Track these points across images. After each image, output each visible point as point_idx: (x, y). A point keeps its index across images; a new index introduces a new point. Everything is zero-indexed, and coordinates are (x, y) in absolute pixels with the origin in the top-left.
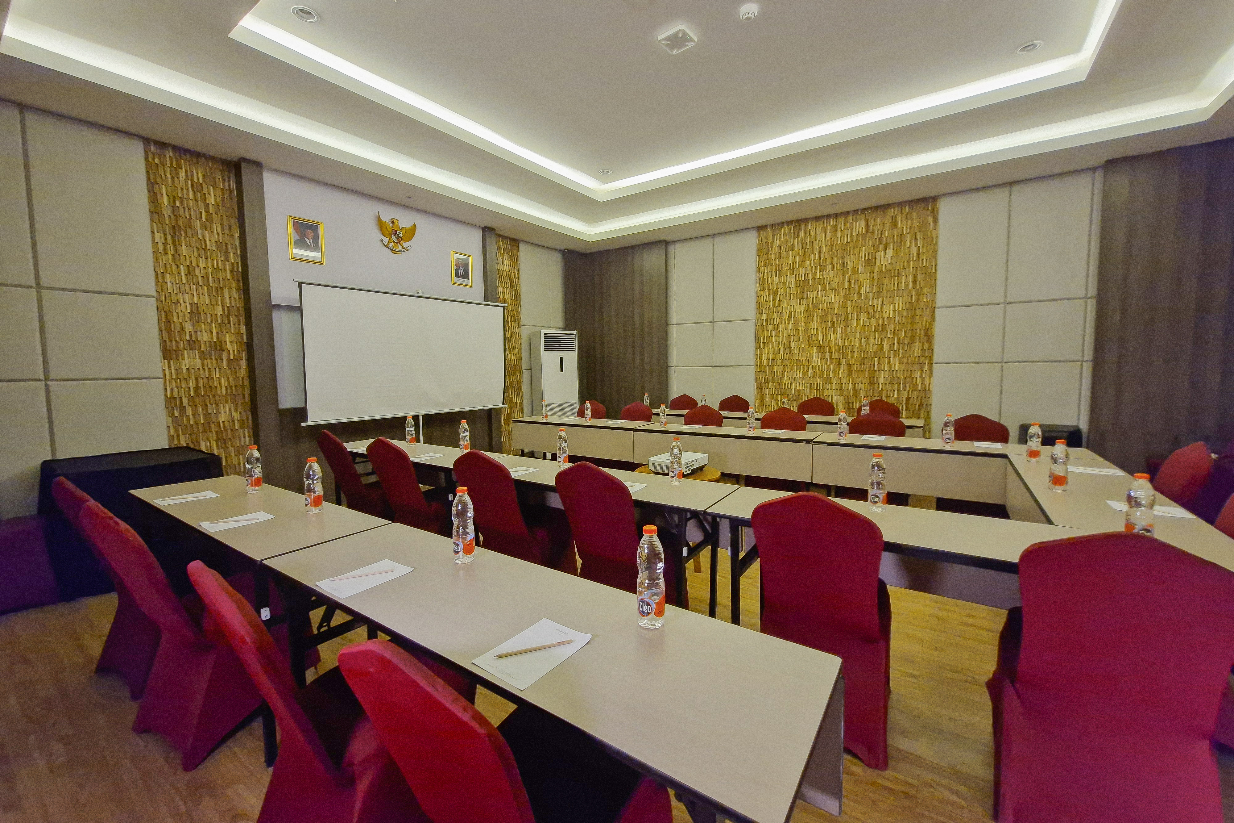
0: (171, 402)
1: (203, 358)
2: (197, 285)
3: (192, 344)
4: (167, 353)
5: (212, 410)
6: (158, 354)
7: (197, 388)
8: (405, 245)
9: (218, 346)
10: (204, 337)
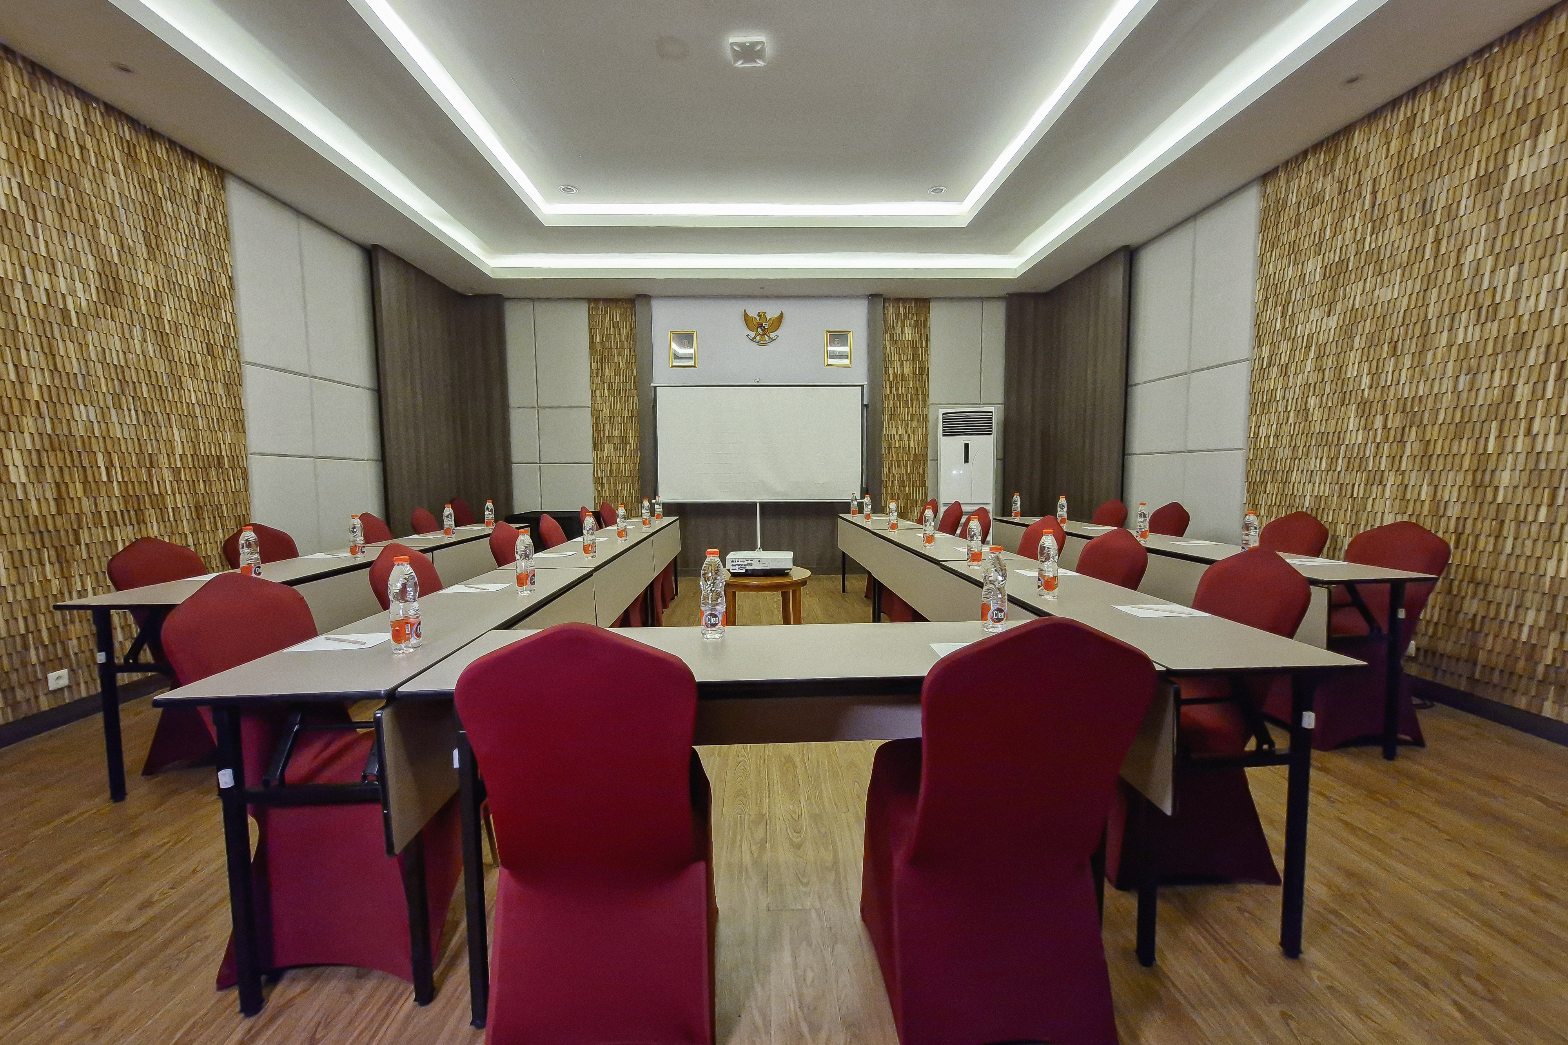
0: (597, 480)
1: (616, 450)
2: (613, 396)
3: (610, 439)
4: (596, 446)
5: (619, 487)
6: (591, 447)
7: (611, 471)
8: (772, 335)
9: (624, 440)
10: (616, 433)
